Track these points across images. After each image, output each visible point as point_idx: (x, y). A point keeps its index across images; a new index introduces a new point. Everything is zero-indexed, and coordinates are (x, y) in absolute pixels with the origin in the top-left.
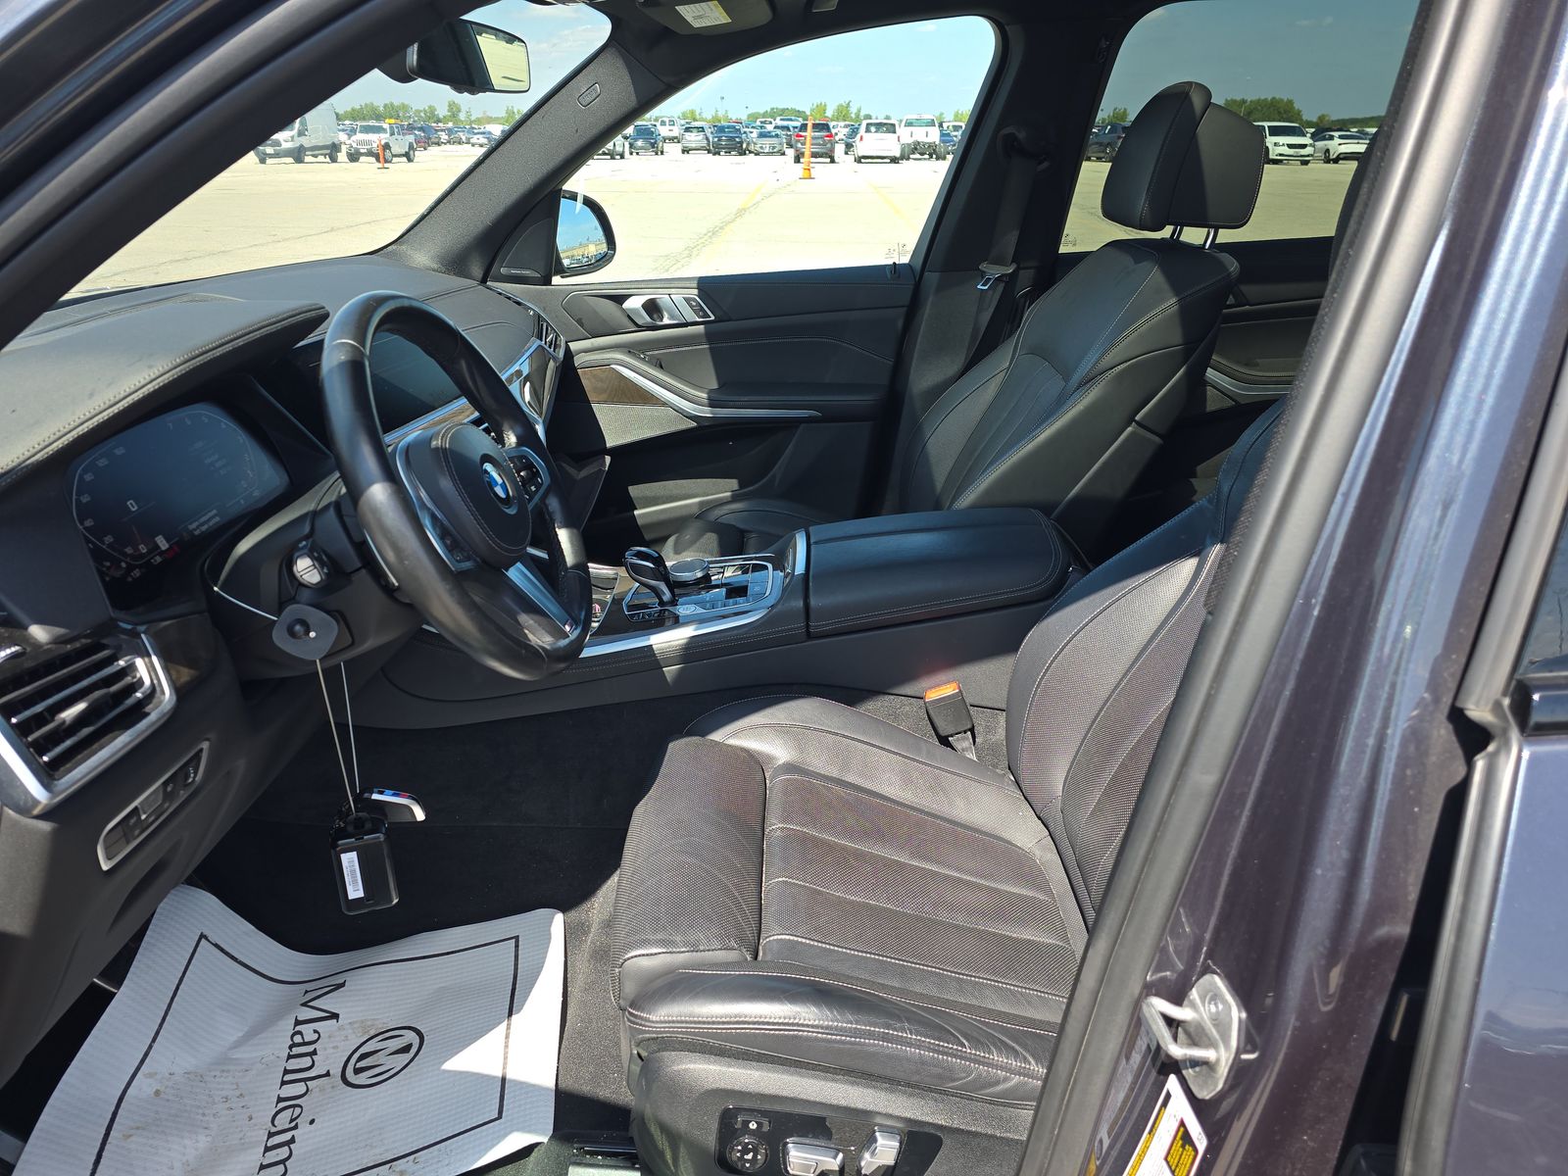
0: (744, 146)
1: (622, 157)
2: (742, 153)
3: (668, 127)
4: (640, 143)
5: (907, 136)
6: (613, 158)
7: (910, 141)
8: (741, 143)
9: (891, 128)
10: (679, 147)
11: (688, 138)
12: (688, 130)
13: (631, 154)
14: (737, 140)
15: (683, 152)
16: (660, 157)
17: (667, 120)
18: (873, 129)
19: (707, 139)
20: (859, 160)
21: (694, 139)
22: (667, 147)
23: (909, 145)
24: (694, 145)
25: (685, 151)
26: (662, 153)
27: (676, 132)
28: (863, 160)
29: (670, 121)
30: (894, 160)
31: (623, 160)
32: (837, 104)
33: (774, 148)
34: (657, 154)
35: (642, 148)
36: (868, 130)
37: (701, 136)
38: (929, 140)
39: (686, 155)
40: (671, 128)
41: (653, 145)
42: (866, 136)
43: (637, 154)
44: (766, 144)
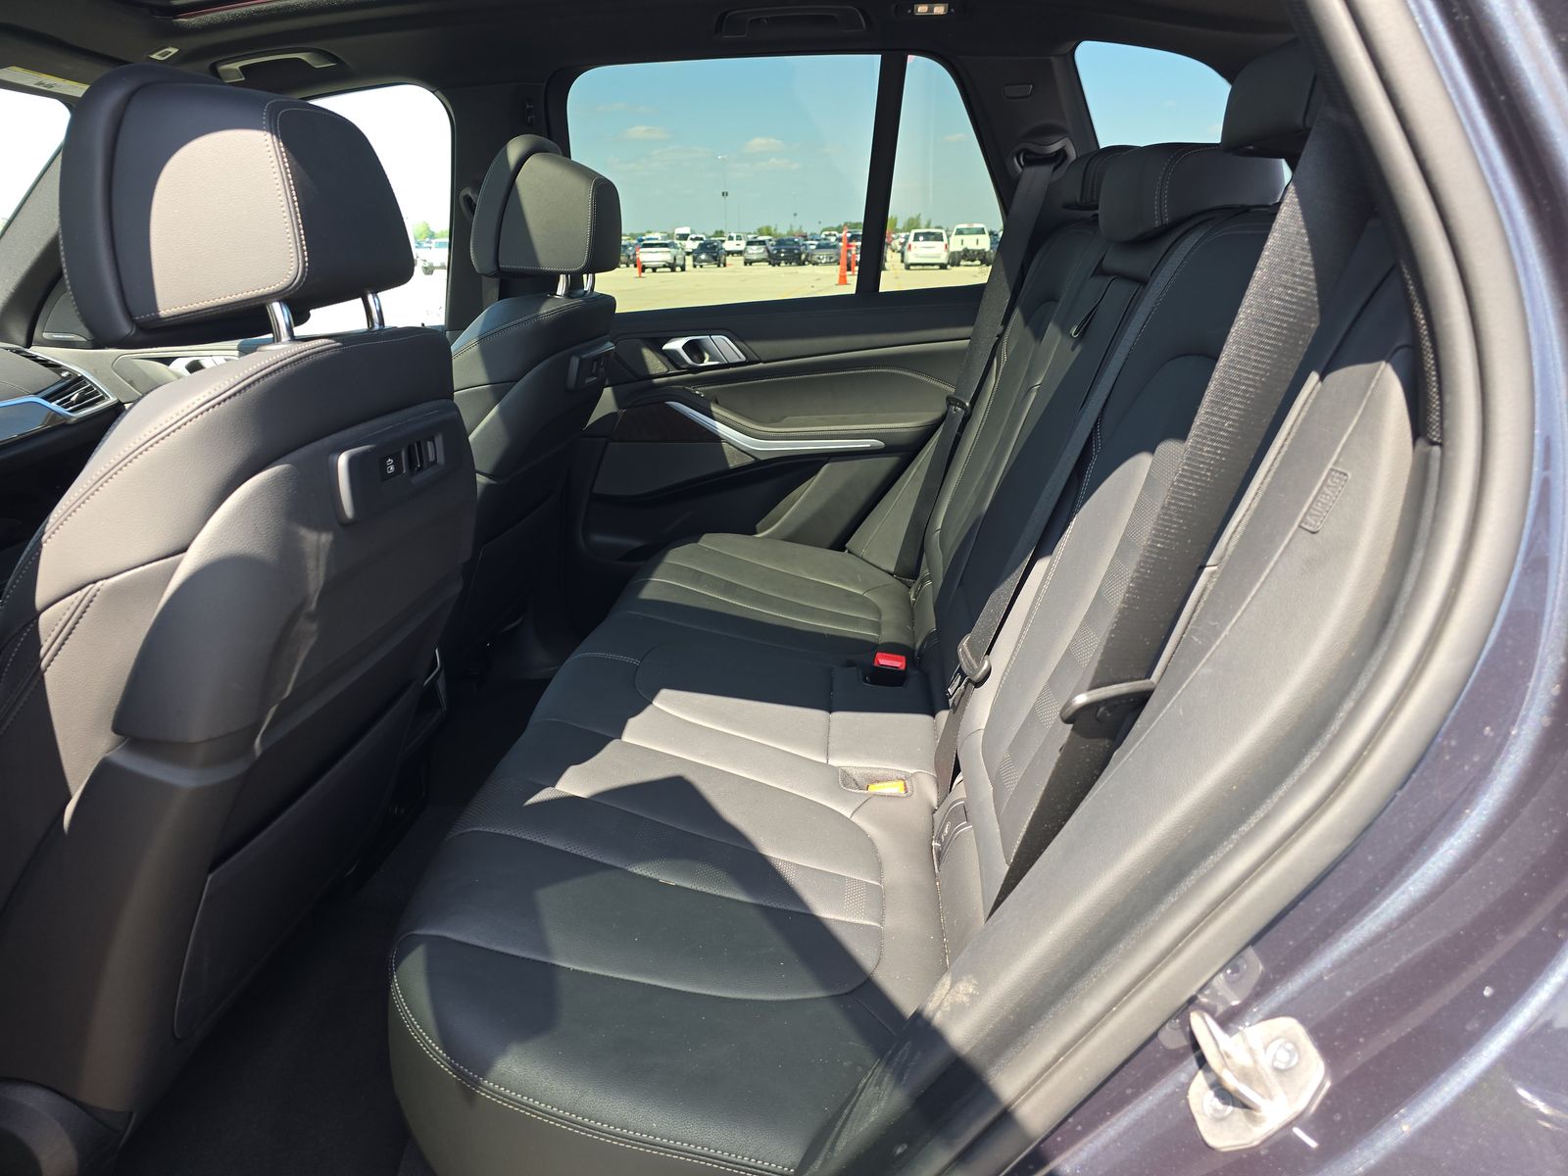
0: (803, 257)
1: (683, 269)
2: (802, 263)
3: (735, 242)
4: (703, 257)
5: (957, 244)
6: (673, 270)
7: (960, 248)
8: (800, 254)
9: (938, 238)
10: (740, 259)
11: (750, 252)
12: (750, 243)
13: (695, 266)
14: (796, 251)
15: (745, 264)
16: (722, 269)
17: (734, 235)
18: (921, 238)
19: (768, 251)
20: (908, 267)
21: (755, 251)
22: (729, 259)
23: (959, 252)
24: (755, 257)
25: (748, 262)
26: (725, 265)
27: (742, 245)
28: (912, 267)
29: (737, 236)
30: (943, 266)
31: (683, 273)
32: (908, 217)
33: (831, 258)
34: (719, 266)
35: (704, 261)
36: (916, 238)
37: (762, 249)
38: (979, 247)
39: (748, 267)
40: (739, 242)
41: (715, 258)
42: (914, 244)
43: (701, 266)
44: (823, 255)
